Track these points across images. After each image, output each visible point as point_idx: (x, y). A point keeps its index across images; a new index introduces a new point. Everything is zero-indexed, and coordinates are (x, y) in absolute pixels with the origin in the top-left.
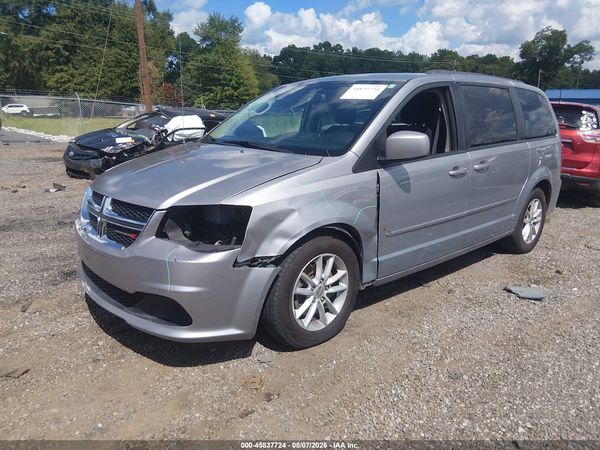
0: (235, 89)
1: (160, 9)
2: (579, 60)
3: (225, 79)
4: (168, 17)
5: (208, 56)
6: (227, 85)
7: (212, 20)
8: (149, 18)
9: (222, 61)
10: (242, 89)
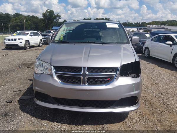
2: (58, 19)
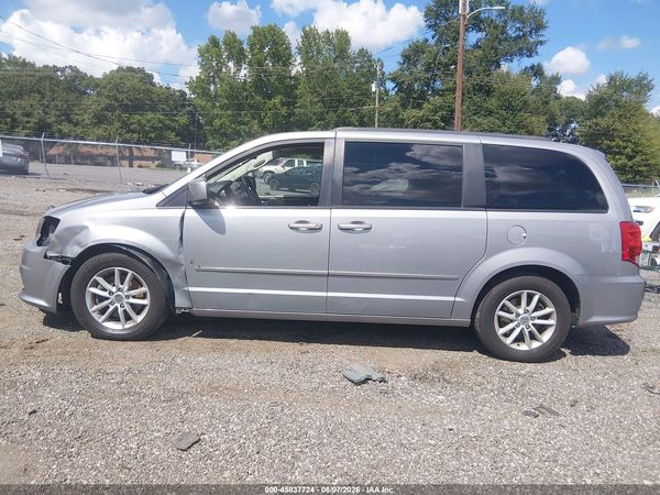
0: (630, 158)
1: (548, 73)
3: (618, 147)
4: (557, 80)
5: (599, 120)
6: (620, 153)
7: (612, 79)
8: (534, 83)
9: (618, 125)
10: (638, 158)
